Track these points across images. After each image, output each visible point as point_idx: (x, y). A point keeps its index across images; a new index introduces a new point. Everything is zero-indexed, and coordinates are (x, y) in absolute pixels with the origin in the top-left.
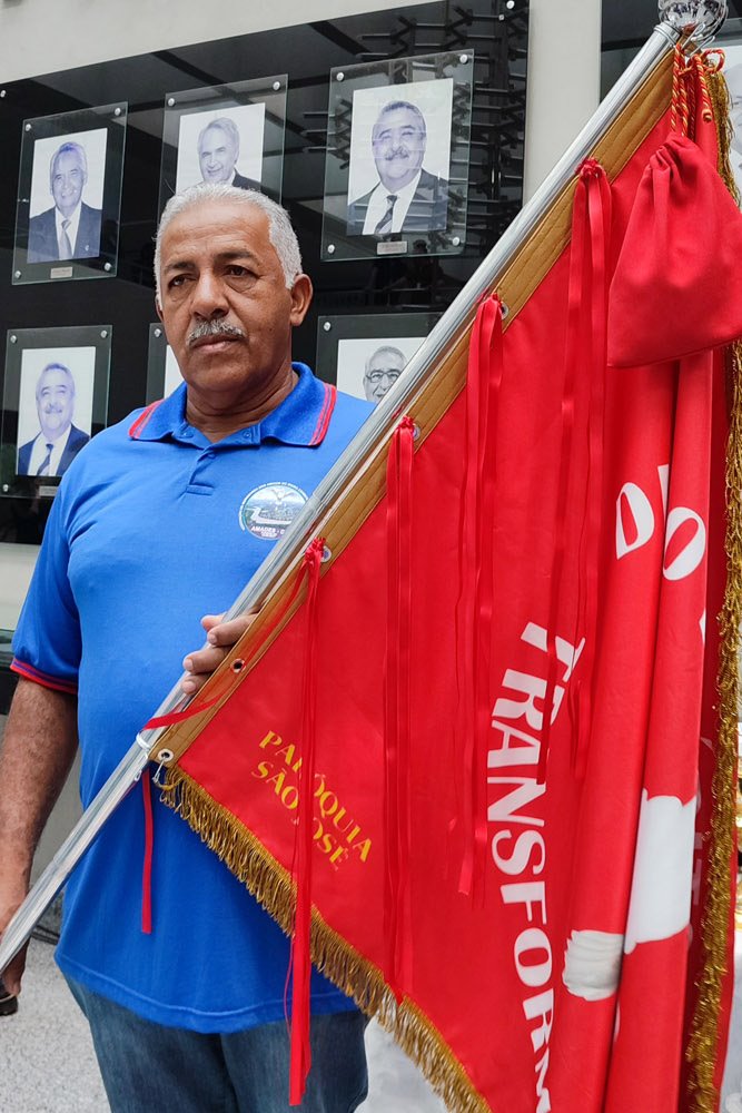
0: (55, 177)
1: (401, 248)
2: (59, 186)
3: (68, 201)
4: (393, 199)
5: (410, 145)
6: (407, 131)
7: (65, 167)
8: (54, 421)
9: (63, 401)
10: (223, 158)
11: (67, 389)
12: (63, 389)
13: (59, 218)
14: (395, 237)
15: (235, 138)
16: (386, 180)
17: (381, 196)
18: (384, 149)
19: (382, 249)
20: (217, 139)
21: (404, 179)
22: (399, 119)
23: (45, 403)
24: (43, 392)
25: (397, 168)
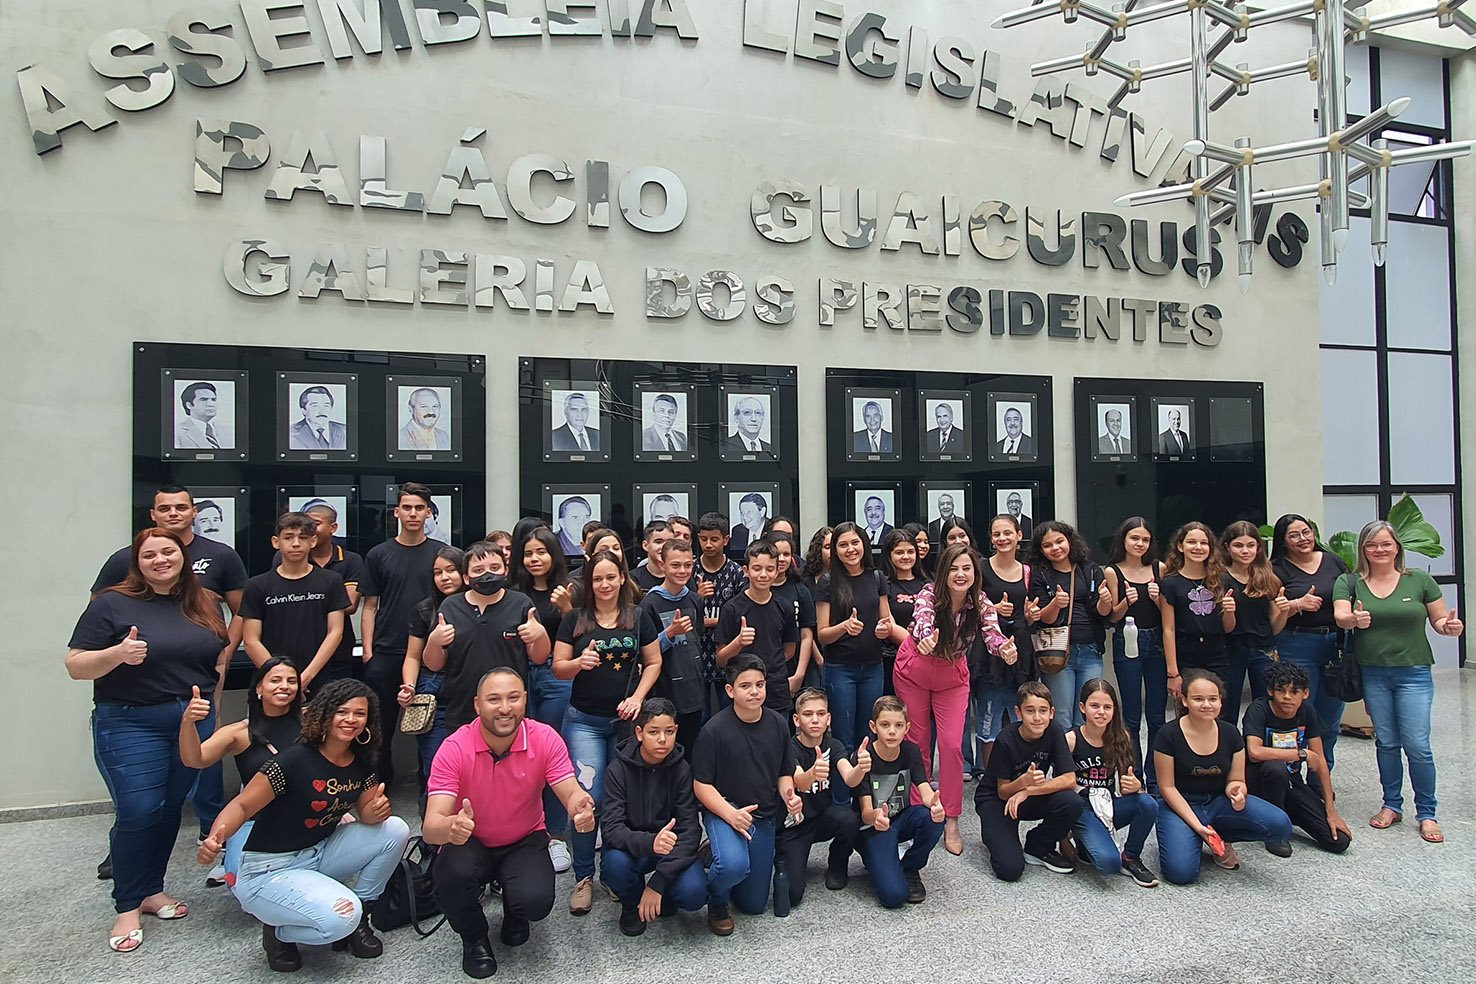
0: (865, 416)
1: (1017, 459)
2: (868, 421)
3: (874, 427)
5: (1017, 423)
6: (1016, 419)
7: (871, 412)
8: (875, 521)
9: (879, 512)
10: (946, 419)
11: (881, 507)
12: (879, 507)
13: (870, 434)
14: (1014, 455)
16: (1010, 434)
17: (1009, 439)
18: (1009, 424)
20: (943, 412)
21: (1016, 435)
22: (1012, 414)
23: (869, 514)
24: (867, 509)
25: (1014, 431)
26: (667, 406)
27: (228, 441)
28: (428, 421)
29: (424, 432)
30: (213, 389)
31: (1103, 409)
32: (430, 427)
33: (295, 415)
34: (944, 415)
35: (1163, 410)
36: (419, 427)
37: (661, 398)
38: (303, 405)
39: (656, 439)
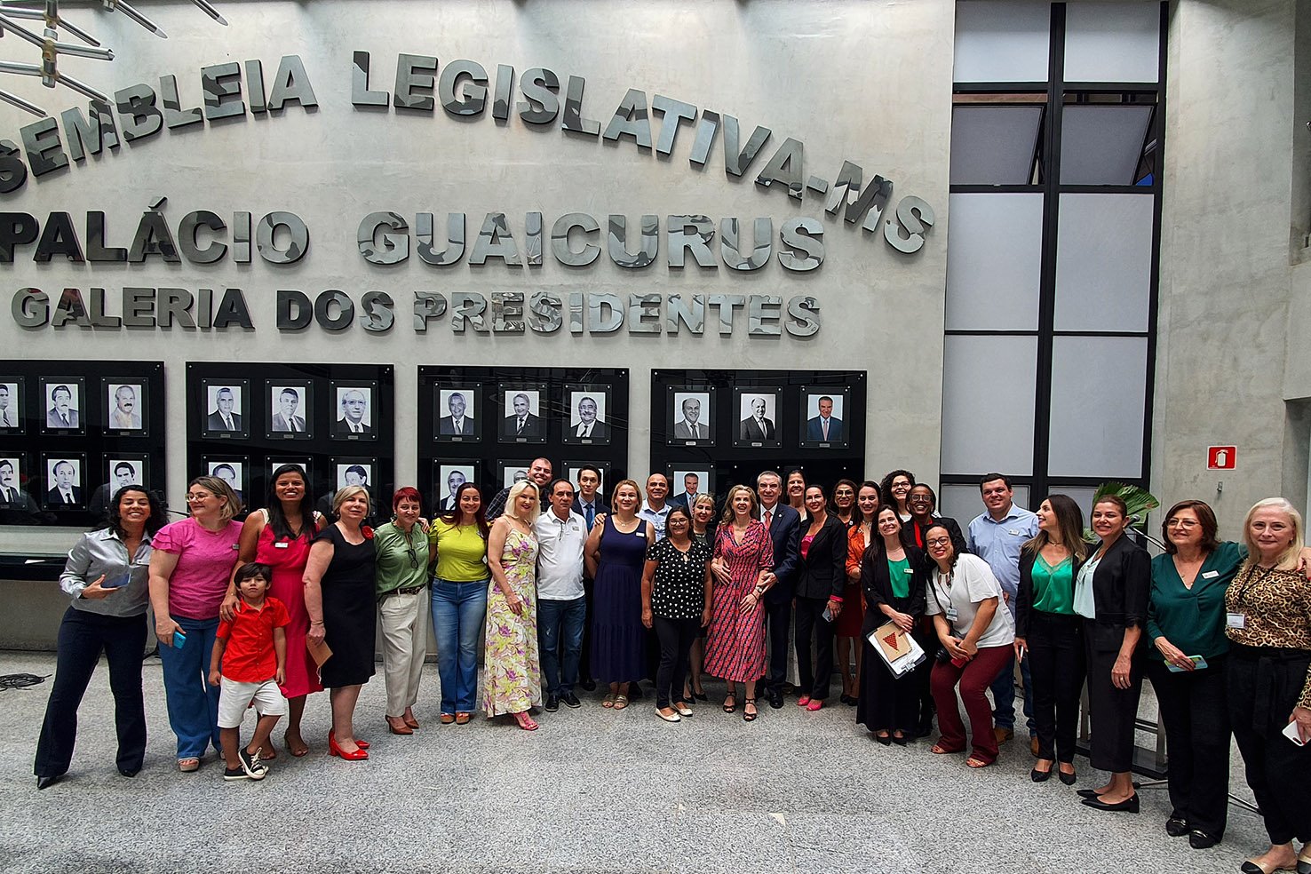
1: (589, 442)
4: (586, 427)
5: (591, 411)
6: (591, 406)
14: (587, 439)
15: (528, 401)
18: (583, 411)
19: (583, 442)
21: (590, 421)
22: (587, 403)
26: (290, 397)
27: (15, 423)
28: (127, 409)
29: (124, 416)
30: (7, 389)
31: (679, 398)
32: (128, 413)
33: (50, 405)
34: (522, 404)
35: (746, 399)
36: (122, 413)
37: (285, 391)
38: (54, 399)
39: (282, 423)
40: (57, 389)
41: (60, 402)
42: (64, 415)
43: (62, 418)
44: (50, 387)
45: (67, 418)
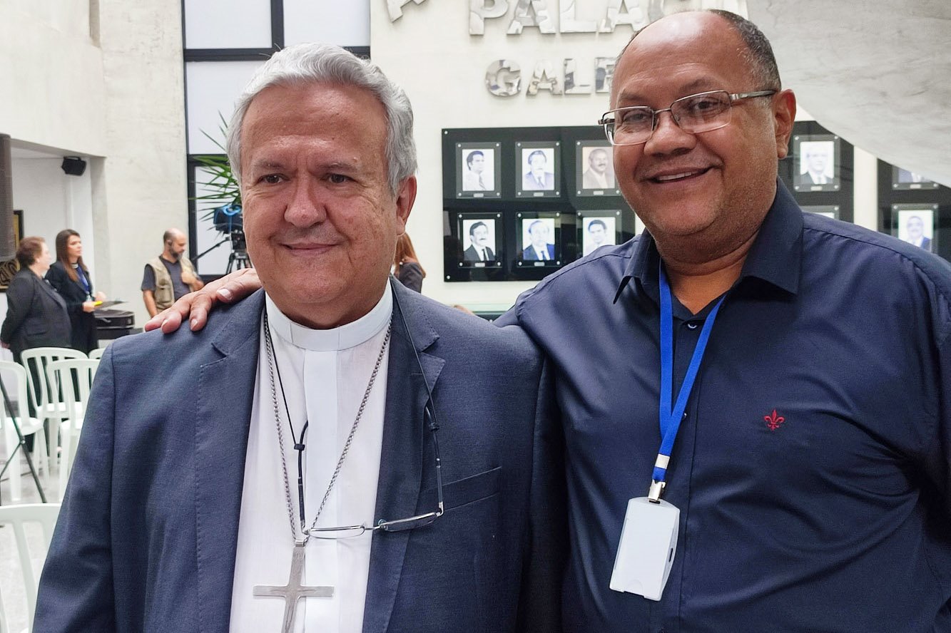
27: (491, 186)
28: (600, 168)
29: (598, 176)
32: (601, 172)
36: (595, 173)
40: (533, 154)
41: (535, 166)
42: (539, 178)
43: (537, 181)
44: (526, 153)
45: (543, 181)
